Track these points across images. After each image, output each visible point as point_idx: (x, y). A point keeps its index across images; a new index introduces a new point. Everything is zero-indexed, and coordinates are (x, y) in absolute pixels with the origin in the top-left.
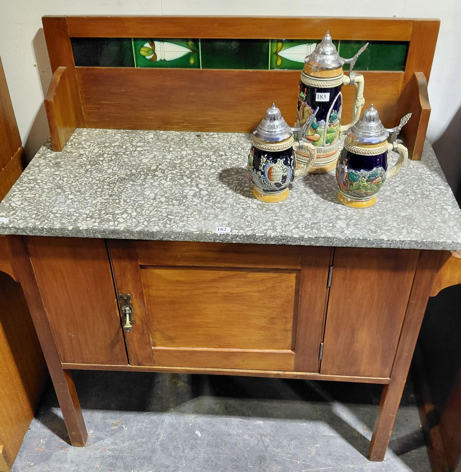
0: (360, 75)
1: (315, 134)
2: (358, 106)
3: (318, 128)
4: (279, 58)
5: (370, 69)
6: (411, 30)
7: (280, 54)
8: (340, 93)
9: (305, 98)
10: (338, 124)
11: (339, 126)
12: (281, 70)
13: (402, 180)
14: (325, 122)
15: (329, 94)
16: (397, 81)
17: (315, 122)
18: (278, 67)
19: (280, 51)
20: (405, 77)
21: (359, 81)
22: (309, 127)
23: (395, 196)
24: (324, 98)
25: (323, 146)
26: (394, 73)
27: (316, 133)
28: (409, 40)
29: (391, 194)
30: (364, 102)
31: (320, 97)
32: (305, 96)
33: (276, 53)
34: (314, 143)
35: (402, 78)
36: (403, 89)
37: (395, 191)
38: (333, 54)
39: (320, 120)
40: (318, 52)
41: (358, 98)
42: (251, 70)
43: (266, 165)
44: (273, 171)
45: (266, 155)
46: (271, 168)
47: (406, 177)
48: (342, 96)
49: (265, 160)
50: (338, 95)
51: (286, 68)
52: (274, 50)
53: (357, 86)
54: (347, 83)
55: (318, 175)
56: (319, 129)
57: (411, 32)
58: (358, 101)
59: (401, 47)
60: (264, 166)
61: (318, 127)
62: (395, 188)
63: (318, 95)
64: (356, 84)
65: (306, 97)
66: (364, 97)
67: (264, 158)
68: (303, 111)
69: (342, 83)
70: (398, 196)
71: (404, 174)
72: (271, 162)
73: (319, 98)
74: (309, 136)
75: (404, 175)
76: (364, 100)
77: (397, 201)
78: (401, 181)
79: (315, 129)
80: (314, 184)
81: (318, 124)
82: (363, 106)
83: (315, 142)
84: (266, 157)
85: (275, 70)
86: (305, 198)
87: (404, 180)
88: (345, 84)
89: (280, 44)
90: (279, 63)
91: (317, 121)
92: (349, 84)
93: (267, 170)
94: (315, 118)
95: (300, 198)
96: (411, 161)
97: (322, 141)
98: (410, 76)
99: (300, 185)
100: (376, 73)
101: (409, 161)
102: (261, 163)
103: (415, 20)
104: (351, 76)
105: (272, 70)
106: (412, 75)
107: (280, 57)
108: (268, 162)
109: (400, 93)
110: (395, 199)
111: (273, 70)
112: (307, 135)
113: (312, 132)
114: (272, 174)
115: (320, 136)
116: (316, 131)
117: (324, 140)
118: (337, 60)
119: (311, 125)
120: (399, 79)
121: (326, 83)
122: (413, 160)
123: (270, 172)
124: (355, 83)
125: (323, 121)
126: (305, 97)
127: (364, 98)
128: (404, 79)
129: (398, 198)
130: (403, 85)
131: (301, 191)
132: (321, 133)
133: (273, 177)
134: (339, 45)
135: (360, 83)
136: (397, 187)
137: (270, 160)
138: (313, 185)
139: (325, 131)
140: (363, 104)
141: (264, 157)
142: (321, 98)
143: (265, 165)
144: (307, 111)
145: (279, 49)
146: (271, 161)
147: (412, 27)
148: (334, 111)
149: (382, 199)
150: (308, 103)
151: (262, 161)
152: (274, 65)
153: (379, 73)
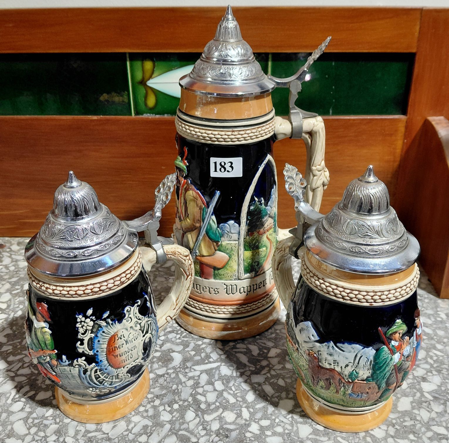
0: (315, 116)
1: (218, 252)
2: (314, 186)
3: (222, 239)
4: (150, 92)
5: (334, 113)
6: (418, 28)
7: (151, 83)
8: (269, 157)
9: (186, 171)
10: (270, 228)
11: (275, 232)
12: (158, 116)
13: (431, 358)
14: (237, 225)
15: (241, 159)
16: (391, 135)
17: (214, 226)
18: (152, 110)
19: (150, 77)
20: (408, 127)
21: (315, 129)
22: (201, 237)
23: (424, 415)
24: (230, 169)
25: (239, 279)
26: (385, 119)
27: (220, 250)
28: (414, 51)
29: (413, 408)
30: (328, 178)
31: (219, 167)
32: (185, 164)
33: (143, 82)
34: (216, 272)
35: (402, 129)
36: (404, 150)
37: (422, 395)
38: (244, 62)
39: (226, 221)
40: (207, 58)
41: (314, 168)
42: (95, 117)
43: (96, 336)
44: (119, 342)
45: (90, 312)
46: (112, 340)
47: (439, 346)
48: (274, 164)
49: (92, 323)
50: (265, 162)
51: (168, 113)
52: (139, 76)
53: (309, 141)
54: (285, 134)
55: (231, 344)
56: (224, 242)
57: (417, 34)
58: (314, 176)
59: (396, 67)
60: (91, 340)
61: (222, 236)
62: (419, 383)
63: (215, 163)
64: (307, 136)
65: (187, 167)
66: (327, 166)
67: (88, 320)
68: (184, 199)
69: (272, 133)
70: (434, 415)
71: (432, 339)
72: (108, 323)
73: (218, 169)
74: (203, 256)
75: (433, 342)
76: (327, 174)
77: (435, 433)
78: (429, 360)
79: (217, 242)
80: (220, 374)
81: (221, 229)
82: (326, 187)
83: (220, 271)
84: (92, 315)
85: (145, 116)
86: (192, 426)
87: (435, 358)
88: (280, 137)
89: (148, 65)
90: (151, 101)
91: (219, 223)
92: (290, 138)
93: (102, 347)
94: (214, 217)
95: (177, 426)
96: (439, 301)
97: (235, 267)
98: (418, 124)
99: (183, 379)
100: (349, 120)
101: (435, 302)
102: (80, 336)
103: (424, 9)
104: (293, 117)
105: (138, 116)
106: (422, 121)
107: (153, 90)
108: (100, 326)
109: (398, 159)
110: (428, 426)
111: (141, 116)
112: (198, 254)
113: (209, 247)
114: (118, 352)
115: (230, 257)
116: (218, 246)
117: (239, 265)
118: (255, 78)
119: (204, 232)
120: (396, 131)
121: (230, 133)
122: (443, 298)
123: (111, 350)
124: (303, 134)
125: (231, 222)
126: (185, 167)
127: (326, 170)
128: (406, 132)
129: (433, 419)
130: (404, 142)
131: (185, 401)
132: (232, 250)
133: (124, 357)
134: (270, 64)
135: (316, 133)
136: (424, 379)
137: (105, 320)
138: (217, 377)
139: (239, 245)
140: (326, 182)
141: (87, 317)
142: (223, 170)
143: (93, 335)
144: (191, 200)
145: (147, 75)
146: (109, 320)
147: (418, 23)
148: (256, 199)
149: (393, 426)
150: (194, 183)
151: (81, 330)
152: (142, 106)
153: (354, 120)
